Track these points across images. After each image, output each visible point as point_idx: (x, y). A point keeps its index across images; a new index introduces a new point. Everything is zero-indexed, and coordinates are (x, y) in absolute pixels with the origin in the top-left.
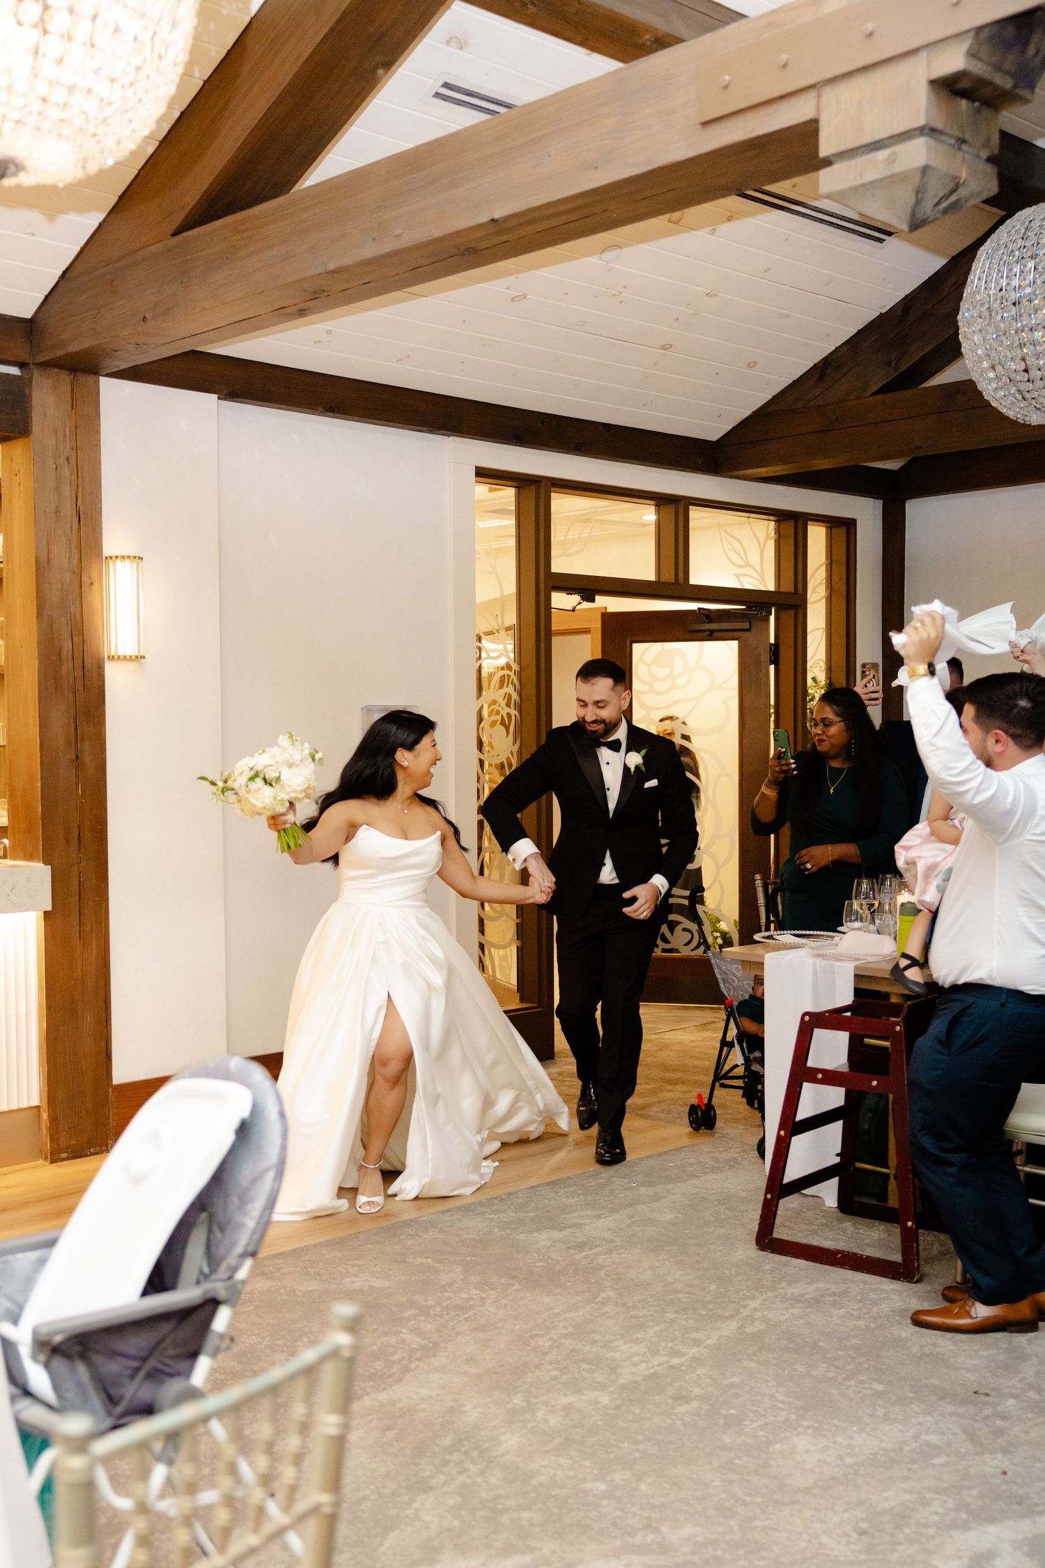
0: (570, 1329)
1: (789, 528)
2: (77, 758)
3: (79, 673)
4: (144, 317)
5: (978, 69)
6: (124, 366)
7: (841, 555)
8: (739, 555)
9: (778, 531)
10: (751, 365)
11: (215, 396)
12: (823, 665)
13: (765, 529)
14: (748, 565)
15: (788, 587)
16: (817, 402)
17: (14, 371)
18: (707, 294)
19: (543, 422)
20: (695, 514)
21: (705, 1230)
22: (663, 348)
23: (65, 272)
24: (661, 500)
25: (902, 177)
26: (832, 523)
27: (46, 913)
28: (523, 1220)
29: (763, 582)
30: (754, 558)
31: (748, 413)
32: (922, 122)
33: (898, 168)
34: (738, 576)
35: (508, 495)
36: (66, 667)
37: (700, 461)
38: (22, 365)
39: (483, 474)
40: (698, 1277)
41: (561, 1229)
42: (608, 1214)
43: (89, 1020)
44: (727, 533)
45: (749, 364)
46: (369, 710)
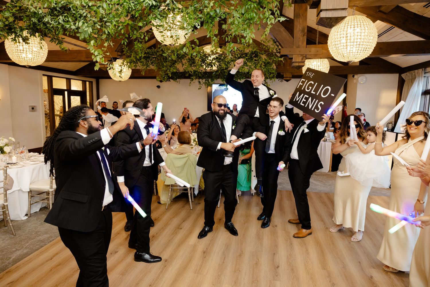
1: (84, 82)
7: (91, 86)
8: (77, 86)
11: (7, 65)
12: (89, 100)
13: (81, 82)
15: (84, 90)
20: (71, 80)
24: (67, 79)
26: (89, 82)
29: (81, 90)
30: (79, 86)
31: (79, 68)
34: (77, 88)
35: (46, 77)
37: (72, 74)
39: (44, 75)
44: (75, 83)
46: (30, 106)
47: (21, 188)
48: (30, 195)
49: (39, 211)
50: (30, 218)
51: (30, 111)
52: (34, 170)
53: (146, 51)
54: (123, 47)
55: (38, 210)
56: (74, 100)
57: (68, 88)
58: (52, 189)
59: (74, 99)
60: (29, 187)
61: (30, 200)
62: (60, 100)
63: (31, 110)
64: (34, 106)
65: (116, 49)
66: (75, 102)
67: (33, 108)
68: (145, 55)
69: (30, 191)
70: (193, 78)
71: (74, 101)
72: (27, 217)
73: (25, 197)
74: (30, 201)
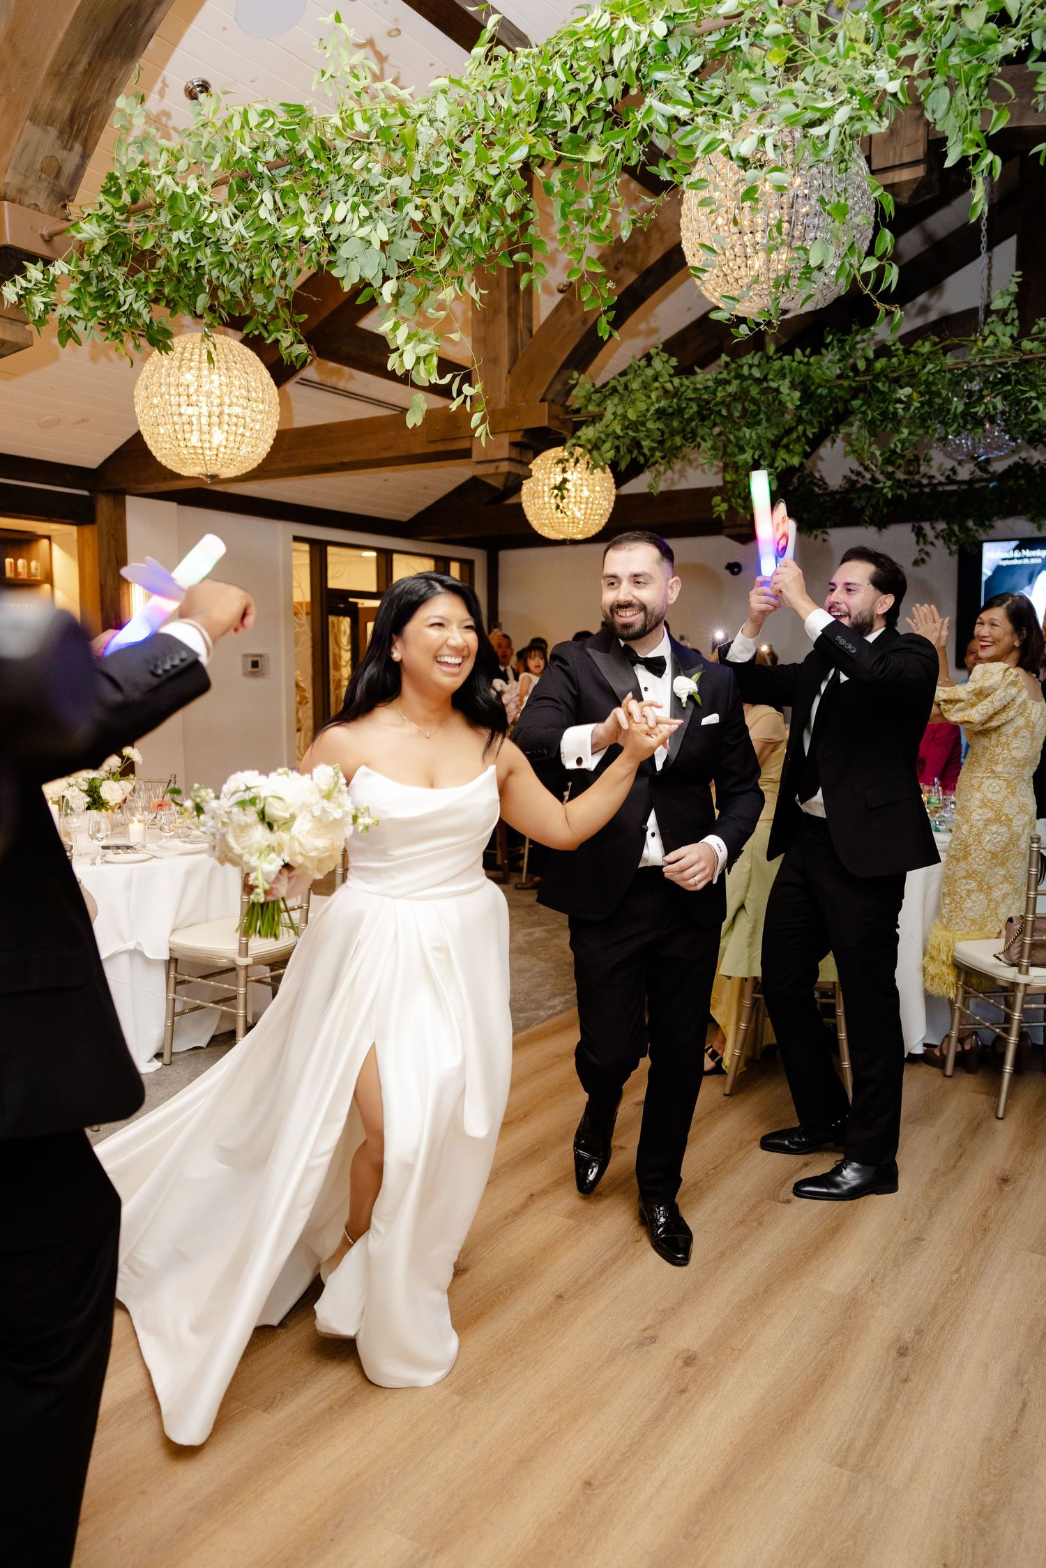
5: (525, 440)
6: (140, 492)
10: (425, 488)
11: (175, 504)
13: (429, 561)
17: (86, 493)
20: (395, 557)
22: (385, 480)
24: (380, 550)
25: (501, 474)
26: (462, 562)
31: (421, 508)
32: (507, 456)
33: (499, 470)
35: (306, 547)
37: (398, 532)
38: (90, 491)
39: (297, 539)
46: (246, 656)
47: (138, 943)
48: (172, 974)
49: (209, 1045)
50: (169, 1070)
51: (246, 674)
52: (189, 874)
53: (669, 386)
54: (573, 382)
55: (203, 1043)
58: (247, 955)
60: (170, 942)
61: (171, 995)
63: (249, 668)
64: (260, 656)
65: (543, 391)
67: (255, 664)
68: (663, 403)
69: (173, 962)
70: (882, 488)
72: (157, 1064)
73: (156, 983)
74: (171, 1002)
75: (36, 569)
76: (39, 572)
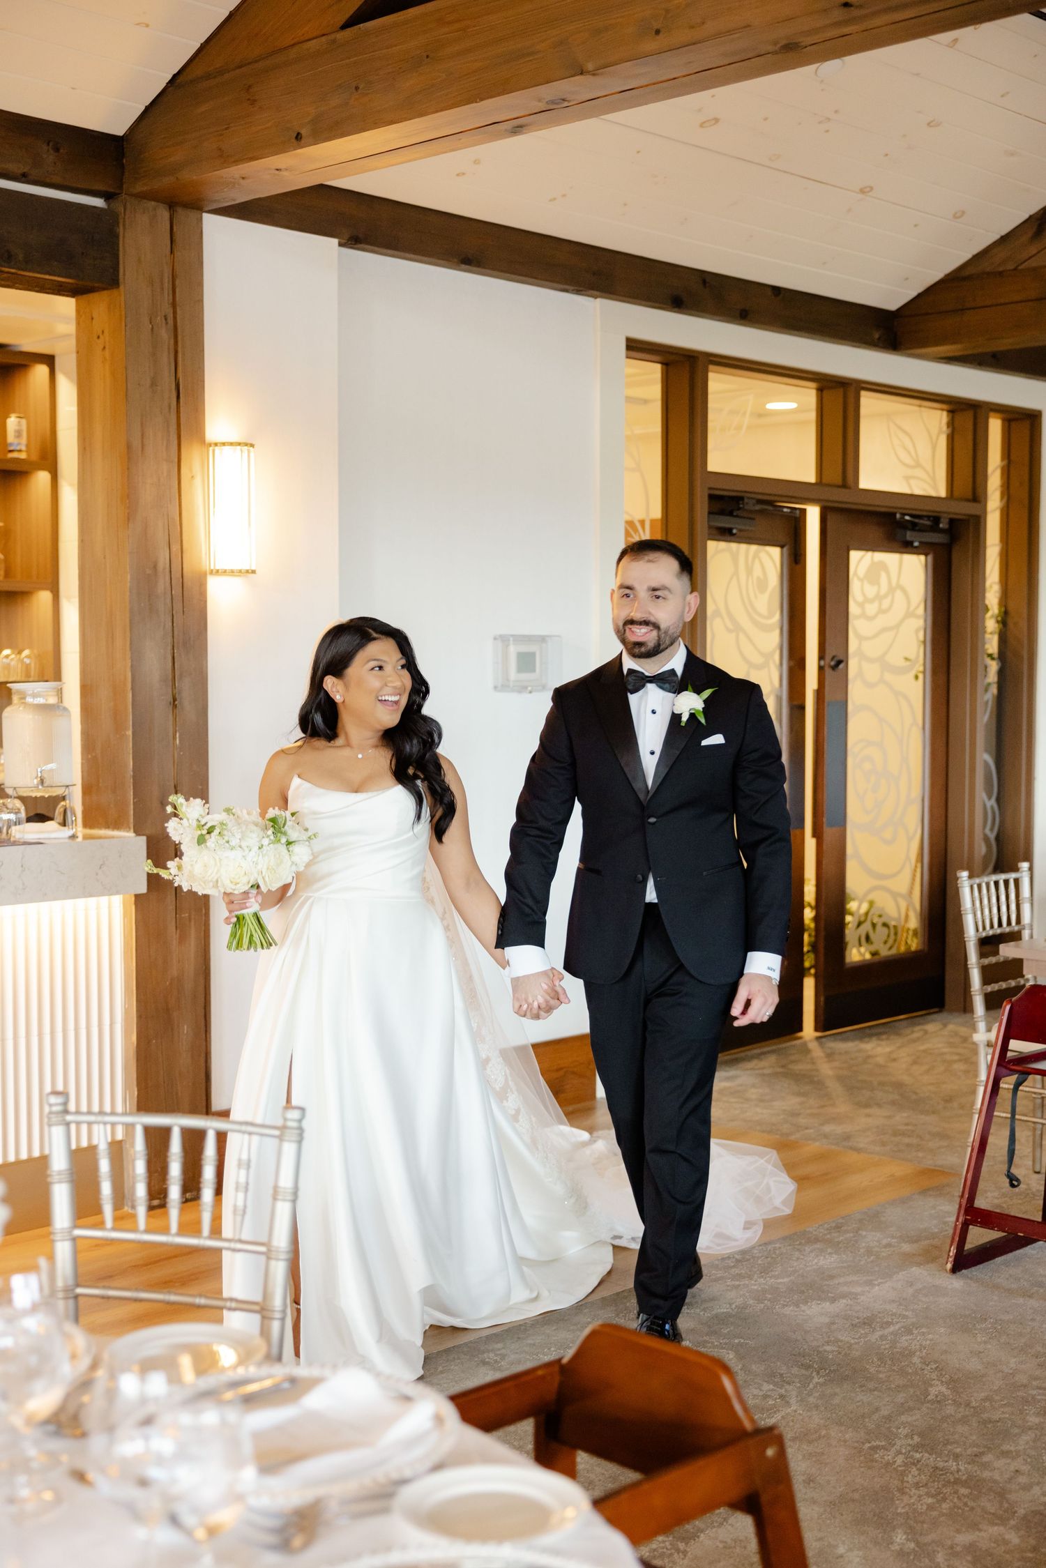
0: (917, 1439)
1: (966, 419)
2: (175, 700)
3: (177, 591)
4: (298, 134)
7: (1020, 454)
8: (909, 453)
9: (951, 424)
10: (958, 215)
11: (335, 241)
12: (998, 590)
13: (937, 419)
14: (918, 465)
15: (962, 493)
16: (1033, 263)
17: (98, 202)
18: (929, 124)
19: (704, 282)
20: (867, 401)
21: (1013, 1301)
22: (862, 191)
23: (175, 76)
24: (824, 383)
26: (1010, 413)
27: (137, 897)
28: (777, 1288)
29: (935, 488)
30: (924, 457)
31: (939, 276)
34: (907, 478)
36: (162, 585)
37: (877, 336)
38: (108, 196)
39: (636, 347)
40: (1040, 1365)
41: (833, 1300)
42: (880, 1281)
43: (186, 1030)
44: (896, 425)
45: (956, 213)
46: (503, 639)
51: (503, 686)
56: (871, 591)
57: (834, 476)
59: (873, 575)
62: (762, 585)
63: (513, 671)
64: (543, 639)
66: (881, 611)
67: (530, 663)
71: (879, 598)
75: (18, 434)
76: (24, 441)
